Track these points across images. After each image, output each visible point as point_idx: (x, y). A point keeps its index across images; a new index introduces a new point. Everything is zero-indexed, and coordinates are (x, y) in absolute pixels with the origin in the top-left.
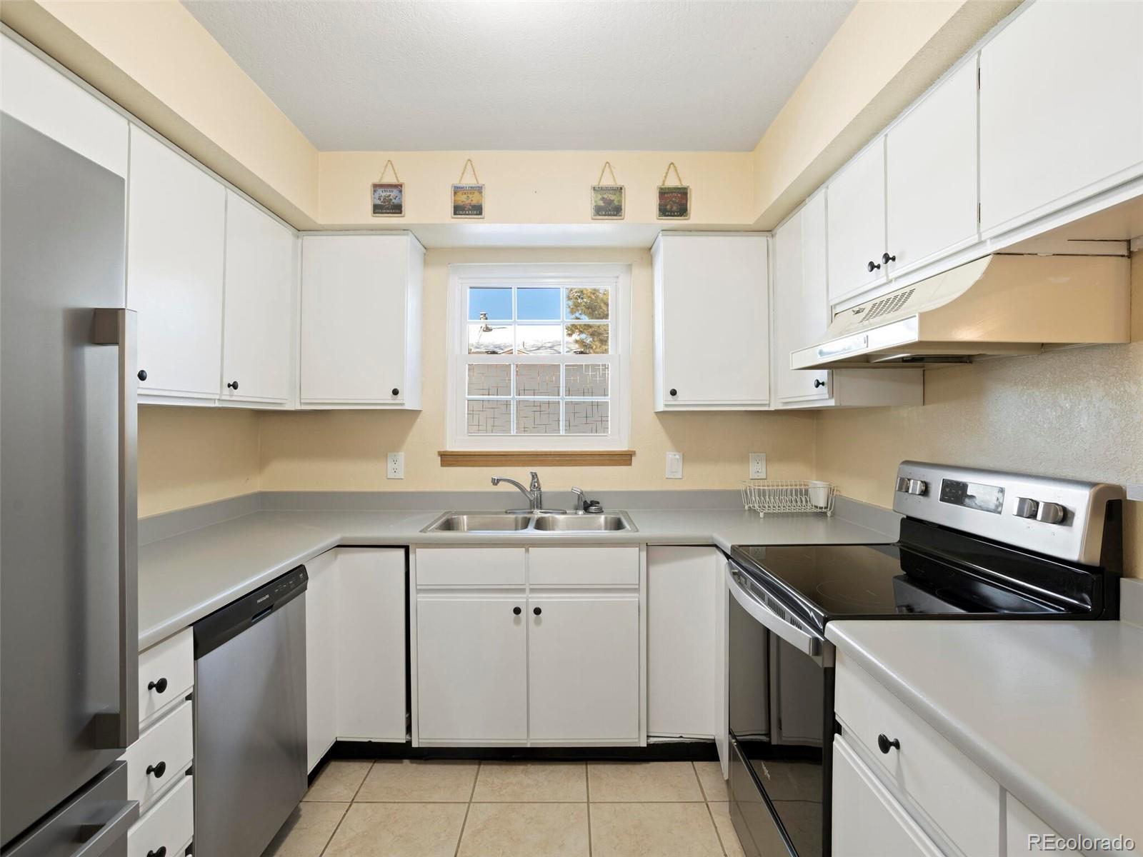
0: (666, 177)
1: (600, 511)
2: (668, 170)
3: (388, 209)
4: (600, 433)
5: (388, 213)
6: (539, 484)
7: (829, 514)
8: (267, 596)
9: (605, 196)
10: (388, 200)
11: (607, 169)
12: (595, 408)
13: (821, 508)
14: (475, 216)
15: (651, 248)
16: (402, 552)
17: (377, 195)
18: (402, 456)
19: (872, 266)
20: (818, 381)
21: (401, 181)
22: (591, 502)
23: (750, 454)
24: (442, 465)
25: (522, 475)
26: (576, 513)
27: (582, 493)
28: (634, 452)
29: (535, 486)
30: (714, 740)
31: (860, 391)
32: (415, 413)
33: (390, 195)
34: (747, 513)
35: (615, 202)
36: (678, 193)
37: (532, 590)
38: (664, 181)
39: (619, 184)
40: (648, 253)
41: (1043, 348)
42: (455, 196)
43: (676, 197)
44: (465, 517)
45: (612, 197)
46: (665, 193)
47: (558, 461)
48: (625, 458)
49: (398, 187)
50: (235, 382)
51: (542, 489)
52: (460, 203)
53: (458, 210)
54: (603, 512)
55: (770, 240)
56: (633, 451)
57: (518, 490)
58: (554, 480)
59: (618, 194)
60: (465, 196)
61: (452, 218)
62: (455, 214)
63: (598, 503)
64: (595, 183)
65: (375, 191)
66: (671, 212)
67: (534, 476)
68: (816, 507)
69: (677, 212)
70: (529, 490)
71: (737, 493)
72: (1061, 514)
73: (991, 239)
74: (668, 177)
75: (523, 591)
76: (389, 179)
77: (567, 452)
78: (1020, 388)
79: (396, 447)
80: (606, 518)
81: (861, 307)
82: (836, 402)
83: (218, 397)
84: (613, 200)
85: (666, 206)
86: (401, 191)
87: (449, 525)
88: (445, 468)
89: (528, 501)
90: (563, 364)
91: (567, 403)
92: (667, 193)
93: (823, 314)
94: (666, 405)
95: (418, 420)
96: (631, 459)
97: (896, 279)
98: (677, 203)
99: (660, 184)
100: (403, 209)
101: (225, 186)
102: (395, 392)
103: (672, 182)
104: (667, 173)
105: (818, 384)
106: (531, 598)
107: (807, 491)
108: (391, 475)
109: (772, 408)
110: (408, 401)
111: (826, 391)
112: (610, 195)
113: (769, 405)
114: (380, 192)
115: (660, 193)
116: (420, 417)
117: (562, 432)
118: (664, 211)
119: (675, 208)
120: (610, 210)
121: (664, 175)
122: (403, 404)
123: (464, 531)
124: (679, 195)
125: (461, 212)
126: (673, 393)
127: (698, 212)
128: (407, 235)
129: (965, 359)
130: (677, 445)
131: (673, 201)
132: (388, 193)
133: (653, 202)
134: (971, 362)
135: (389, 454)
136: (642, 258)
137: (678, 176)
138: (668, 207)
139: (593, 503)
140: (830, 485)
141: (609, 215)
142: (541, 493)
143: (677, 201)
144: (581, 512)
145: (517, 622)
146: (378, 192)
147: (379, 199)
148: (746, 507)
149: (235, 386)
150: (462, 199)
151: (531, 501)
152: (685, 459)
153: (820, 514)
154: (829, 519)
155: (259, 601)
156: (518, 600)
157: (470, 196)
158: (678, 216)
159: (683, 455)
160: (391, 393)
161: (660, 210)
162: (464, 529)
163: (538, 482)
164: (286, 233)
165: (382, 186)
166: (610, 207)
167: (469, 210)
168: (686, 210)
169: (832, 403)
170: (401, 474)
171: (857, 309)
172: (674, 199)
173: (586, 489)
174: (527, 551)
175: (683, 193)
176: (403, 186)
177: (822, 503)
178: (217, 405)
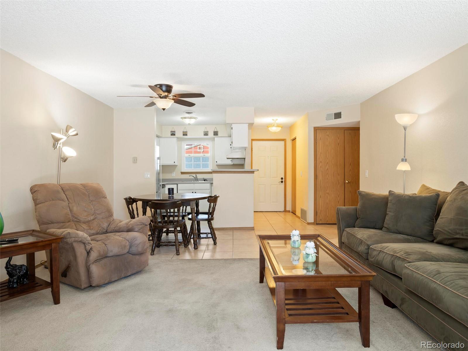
3: (173, 135)
6: (197, 177)
11: (206, 128)
14: (186, 135)
17: (171, 133)
18: (174, 173)
21: (175, 130)
25: (194, 175)
32: (177, 165)
33: (173, 133)
37: (195, 190)
39: (208, 131)
49: (175, 132)
53: (184, 135)
58: (199, 176)
64: (204, 131)
67: (196, 175)
70: (195, 178)
75: (193, 190)
79: (174, 171)
88: (182, 175)
95: (177, 167)
99: (214, 131)
100: (175, 135)
102: (174, 162)
103: (216, 130)
108: (173, 176)
110: (176, 164)
112: (206, 132)
118: (214, 135)
119: (216, 134)
121: (214, 129)
127: (220, 134)
133: (213, 133)
135: (172, 172)
139: (206, 180)
150: (184, 133)
165: (172, 131)
166: (206, 134)
168: (218, 134)
169: (232, 164)
170: (174, 176)
173: (204, 177)
175: (217, 132)
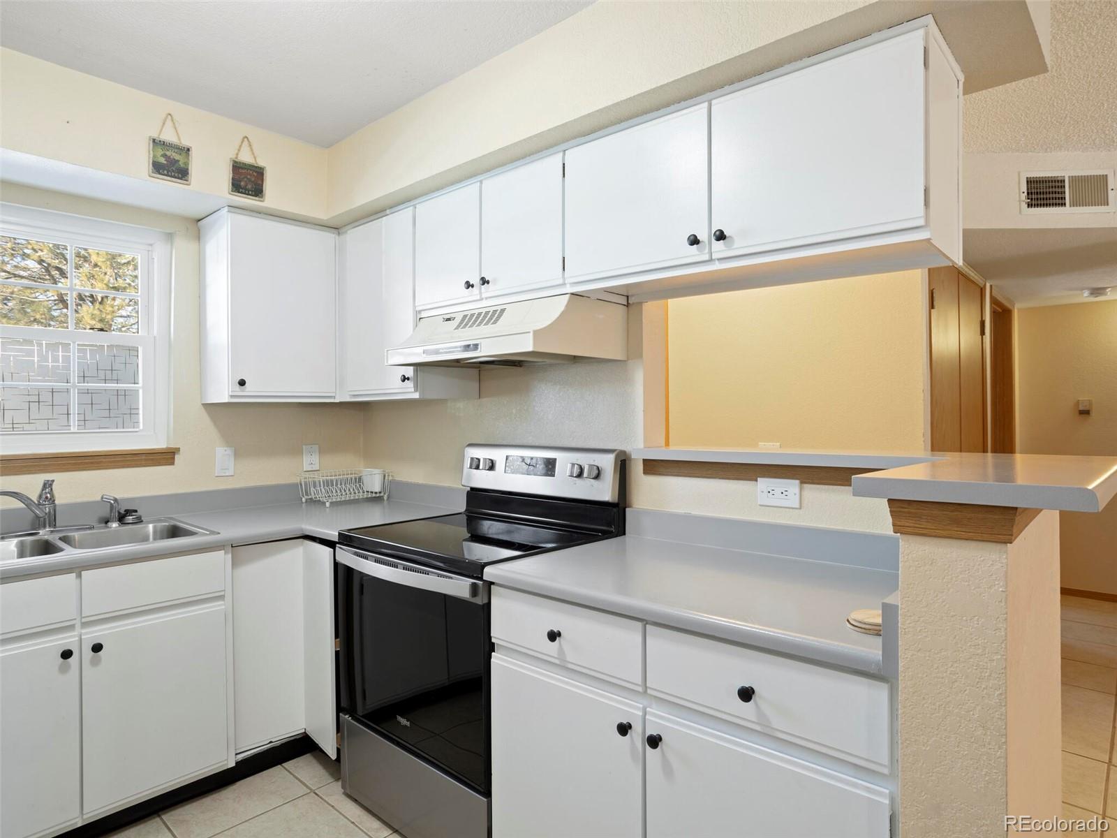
0: (239, 150)
1: (139, 520)
2: (242, 142)
4: (128, 428)
6: (52, 495)
7: (385, 498)
9: (168, 153)
11: (169, 122)
12: (121, 398)
13: (376, 493)
15: (199, 220)
19: (469, 285)
20: (404, 376)
22: (125, 511)
23: (304, 447)
26: (109, 527)
27: (116, 500)
28: (178, 450)
29: (46, 497)
30: (305, 732)
31: (439, 386)
34: (304, 505)
35: (180, 163)
36: (254, 171)
37: (84, 625)
38: (237, 154)
39: (185, 142)
40: (196, 226)
41: (575, 359)
43: (250, 175)
45: (177, 157)
46: (239, 168)
48: (166, 457)
51: (57, 501)
54: (142, 521)
55: (337, 237)
56: (176, 448)
57: (22, 505)
59: (184, 154)
63: (136, 511)
64: (155, 135)
66: (246, 190)
67: (45, 484)
68: (372, 492)
69: (252, 191)
70: (38, 503)
71: (295, 487)
72: (596, 472)
73: (570, 284)
74: (242, 150)
75: (72, 627)
77: (89, 452)
78: (558, 387)
80: (155, 528)
81: (452, 315)
82: (420, 395)
84: (178, 161)
85: (240, 181)
90: (74, 343)
91: (82, 392)
92: (242, 168)
93: (409, 317)
94: (232, 396)
96: (174, 458)
97: (486, 298)
98: (252, 182)
99: (232, 156)
103: (247, 158)
104: (240, 146)
105: (404, 379)
106: (86, 633)
107: (360, 478)
109: (337, 400)
111: (412, 385)
112: (174, 154)
113: (334, 397)
115: (233, 166)
117: (75, 429)
118: (237, 187)
119: (249, 187)
120: (173, 171)
121: (238, 147)
124: (255, 174)
126: (242, 383)
127: (273, 195)
129: (516, 364)
130: (228, 439)
131: (248, 179)
133: (226, 174)
134: (521, 366)
136: (187, 229)
137: (253, 154)
138: (242, 184)
139: (128, 512)
140: (384, 471)
141: (171, 176)
142: (55, 506)
143: (253, 179)
144: (115, 525)
145: (67, 669)
148: (304, 500)
152: (237, 455)
153: (376, 499)
154: (385, 502)
156: (67, 640)
158: (253, 196)
159: (235, 450)
161: (233, 184)
163: (51, 492)
166: (173, 167)
168: (262, 191)
169: (416, 396)
171: (448, 317)
172: (249, 177)
173: (119, 495)
174: (79, 576)
175: (259, 173)
177: (377, 489)
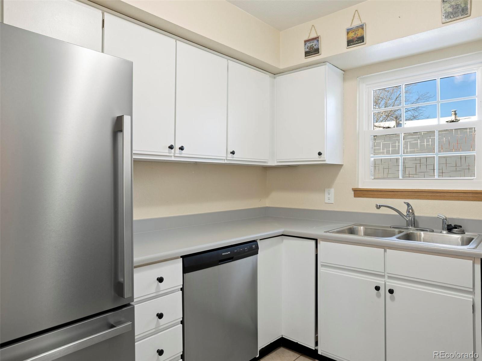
1: (461, 232)
3: (312, 52)
4: (467, 177)
5: (312, 55)
6: (413, 211)
8: (229, 253)
9: (453, 4)
10: (311, 47)
12: (463, 159)
14: (360, 44)
16: (313, 242)
17: (306, 46)
18: (332, 190)
21: (319, 35)
22: (454, 225)
24: (354, 197)
25: (400, 204)
26: (441, 232)
29: (409, 211)
32: (339, 166)
33: (313, 45)
35: (462, 5)
37: (390, 277)
42: (347, 35)
44: (362, 227)
45: (459, 2)
47: (431, 196)
49: (317, 38)
50: (233, 151)
51: (416, 214)
52: (351, 38)
53: (350, 43)
54: (464, 234)
57: (397, 214)
60: (354, 33)
61: (347, 48)
62: (348, 45)
63: (460, 227)
65: (305, 44)
67: (409, 205)
70: (405, 214)
75: (383, 276)
76: (313, 36)
79: (329, 185)
80: (463, 237)
83: (225, 158)
86: (318, 41)
87: (352, 231)
89: (406, 222)
90: (437, 131)
91: (440, 158)
95: (341, 170)
100: (320, 51)
101: (227, 59)
102: (320, 154)
106: (387, 282)
108: (327, 201)
110: (329, 159)
114: (309, 44)
116: (342, 168)
117: (436, 177)
120: (457, 13)
122: (324, 161)
123: (361, 236)
125: (352, 44)
128: (326, 65)
132: (312, 44)
135: (326, 189)
139: (457, 227)
141: (456, 17)
142: (414, 216)
144: (445, 232)
145: (379, 296)
146: (307, 45)
147: (308, 48)
149: (233, 153)
150: (352, 35)
151: (407, 221)
155: (223, 254)
156: (379, 282)
157: (356, 32)
160: (318, 155)
162: (360, 235)
163: (412, 209)
164: (266, 77)
165: (309, 40)
166: (457, 10)
167: (356, 41)
170: (332, 201)
173: (448, 216)
174: (385, 251)
176: (319, 38)
178: (226, 162)
